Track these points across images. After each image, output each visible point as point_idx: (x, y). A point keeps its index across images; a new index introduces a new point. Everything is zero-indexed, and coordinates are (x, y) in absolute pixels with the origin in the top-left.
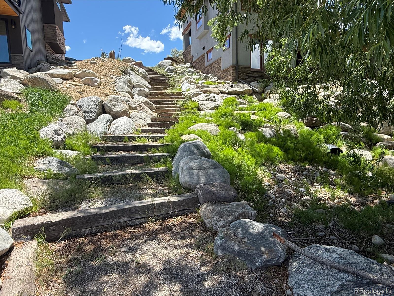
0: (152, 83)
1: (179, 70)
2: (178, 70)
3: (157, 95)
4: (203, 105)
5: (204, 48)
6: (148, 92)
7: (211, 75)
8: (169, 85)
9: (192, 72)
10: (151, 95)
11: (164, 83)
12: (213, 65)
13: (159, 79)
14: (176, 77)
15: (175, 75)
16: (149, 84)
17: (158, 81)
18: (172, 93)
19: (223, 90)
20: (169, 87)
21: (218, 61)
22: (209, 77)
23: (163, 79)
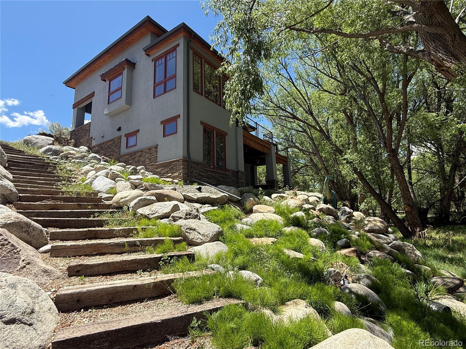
0: (15, 170)
1: (73, 154)
2: (71, 154)
3: (41, 199)
4: (191, 229)
5: (119, 129)
6: (14, 190)
7: (142, 169)
8: (56, 176)
9: (99, 160)
10: (20, 199)
11: (46, 172)
12: (138, 155)
13: (31, 164)
14: (67, 164)
15: (63, 161)
16: (7, 171)
17: (28, 167)
18: (78, 194)
19: (189, 194)
20: (60, 181)
21: (150, 149)
22: (140, 170)
23: (38, 165)
